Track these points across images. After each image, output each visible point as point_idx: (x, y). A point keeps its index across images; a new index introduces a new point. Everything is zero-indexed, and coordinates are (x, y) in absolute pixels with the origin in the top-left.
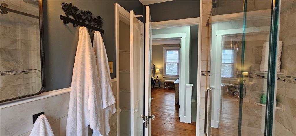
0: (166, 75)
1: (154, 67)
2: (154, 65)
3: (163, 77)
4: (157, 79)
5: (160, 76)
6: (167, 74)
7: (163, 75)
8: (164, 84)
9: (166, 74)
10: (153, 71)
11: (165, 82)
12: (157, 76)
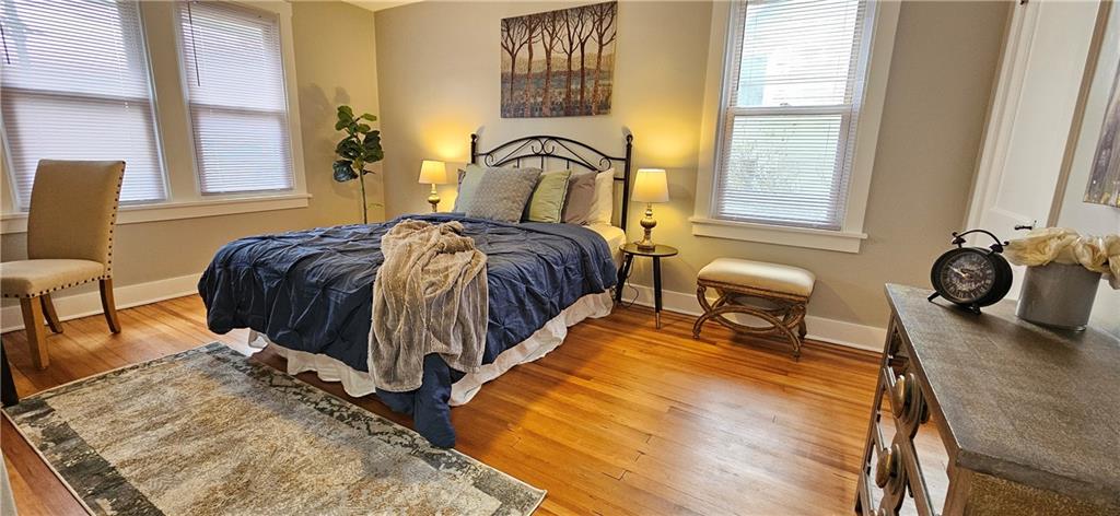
0: (720, 220)
1: (629, 147)
2: (629, 137)
3: (696, 230)
4: (645, 250)
5: (669, 225)
6: (731, 208)
7: (696, 217)
8: (701, 294)
9: (719, 206)
10: (621, 186)
11: (704, 284)
12: (648, 227)
